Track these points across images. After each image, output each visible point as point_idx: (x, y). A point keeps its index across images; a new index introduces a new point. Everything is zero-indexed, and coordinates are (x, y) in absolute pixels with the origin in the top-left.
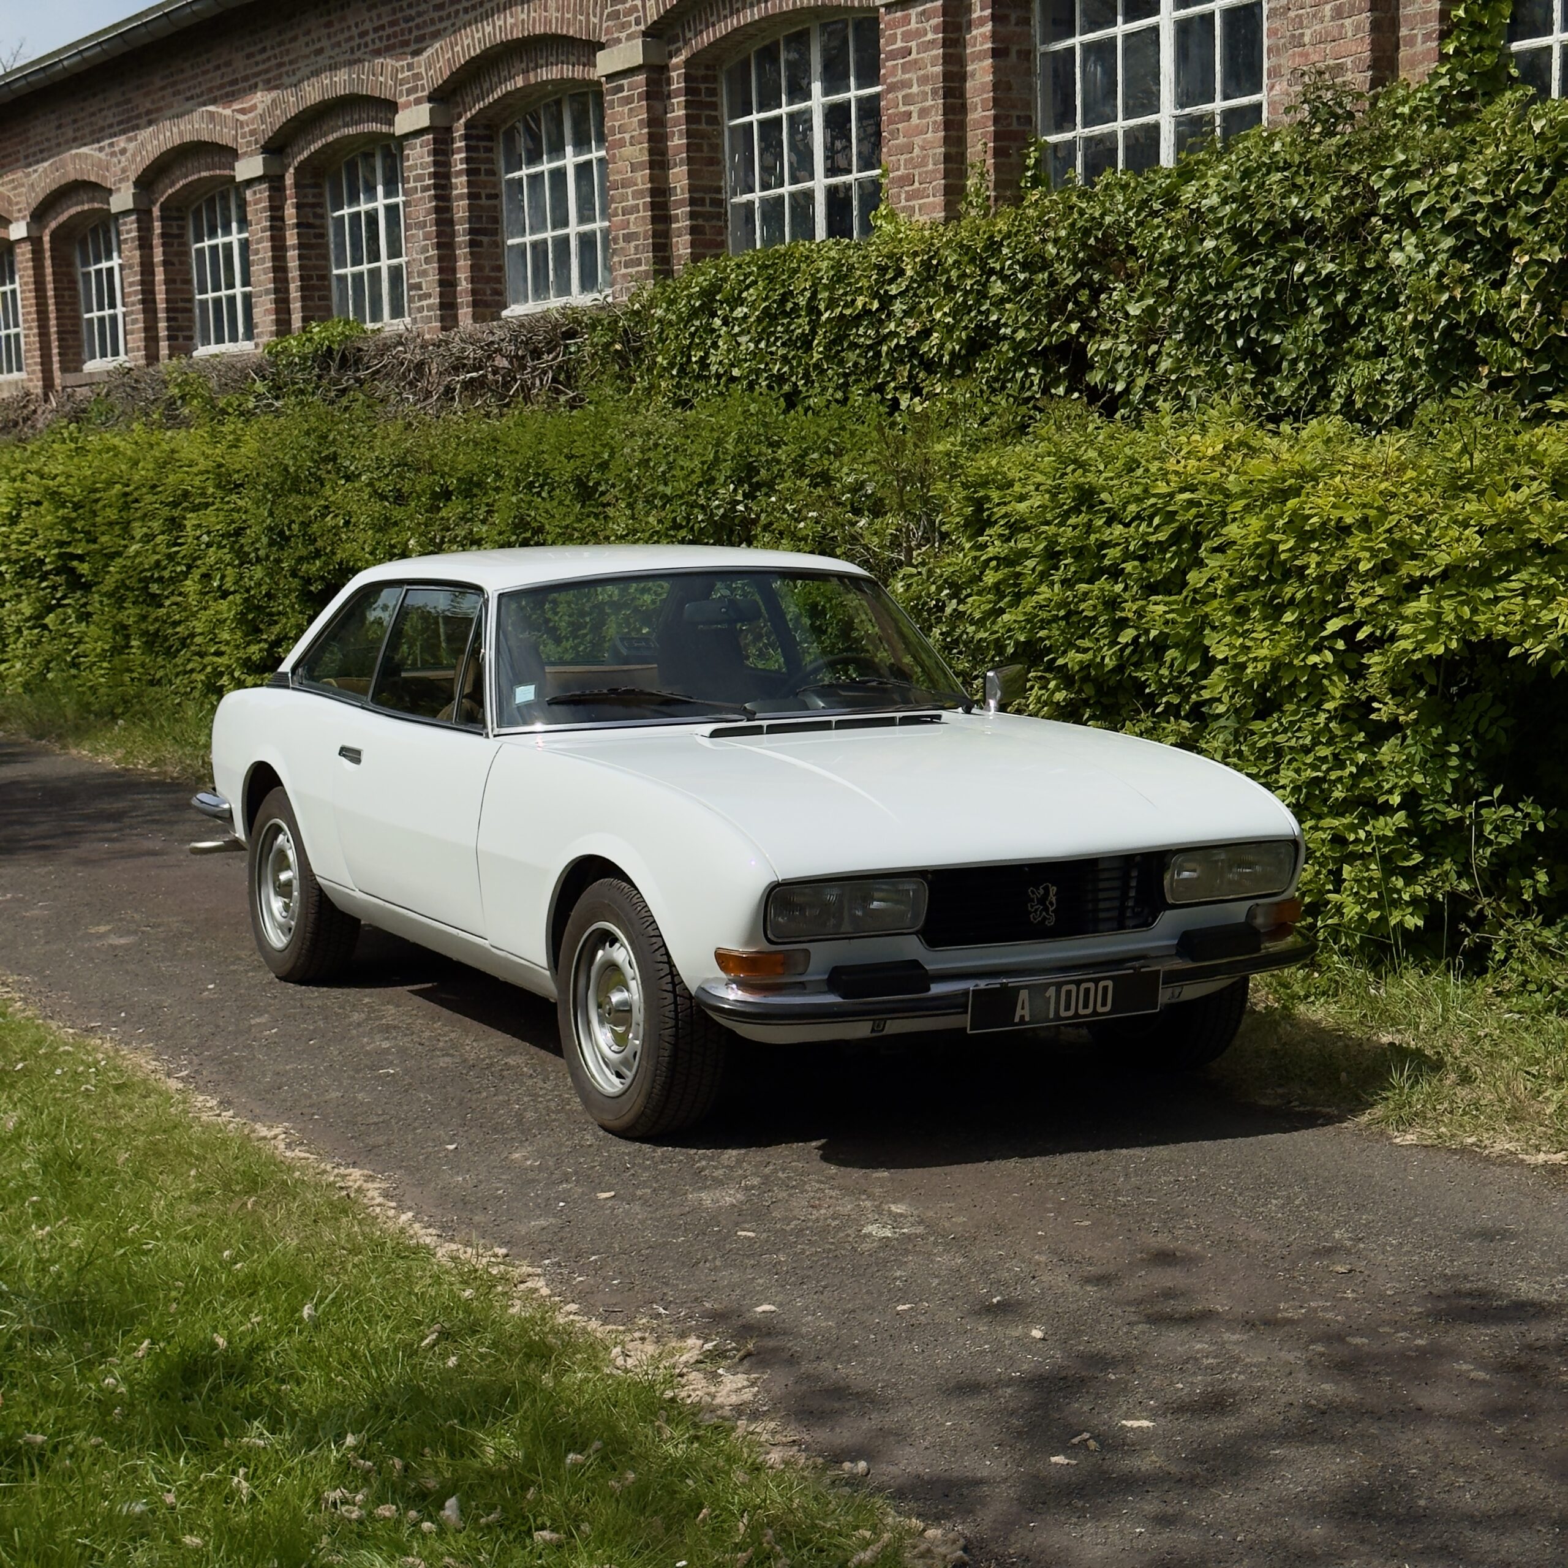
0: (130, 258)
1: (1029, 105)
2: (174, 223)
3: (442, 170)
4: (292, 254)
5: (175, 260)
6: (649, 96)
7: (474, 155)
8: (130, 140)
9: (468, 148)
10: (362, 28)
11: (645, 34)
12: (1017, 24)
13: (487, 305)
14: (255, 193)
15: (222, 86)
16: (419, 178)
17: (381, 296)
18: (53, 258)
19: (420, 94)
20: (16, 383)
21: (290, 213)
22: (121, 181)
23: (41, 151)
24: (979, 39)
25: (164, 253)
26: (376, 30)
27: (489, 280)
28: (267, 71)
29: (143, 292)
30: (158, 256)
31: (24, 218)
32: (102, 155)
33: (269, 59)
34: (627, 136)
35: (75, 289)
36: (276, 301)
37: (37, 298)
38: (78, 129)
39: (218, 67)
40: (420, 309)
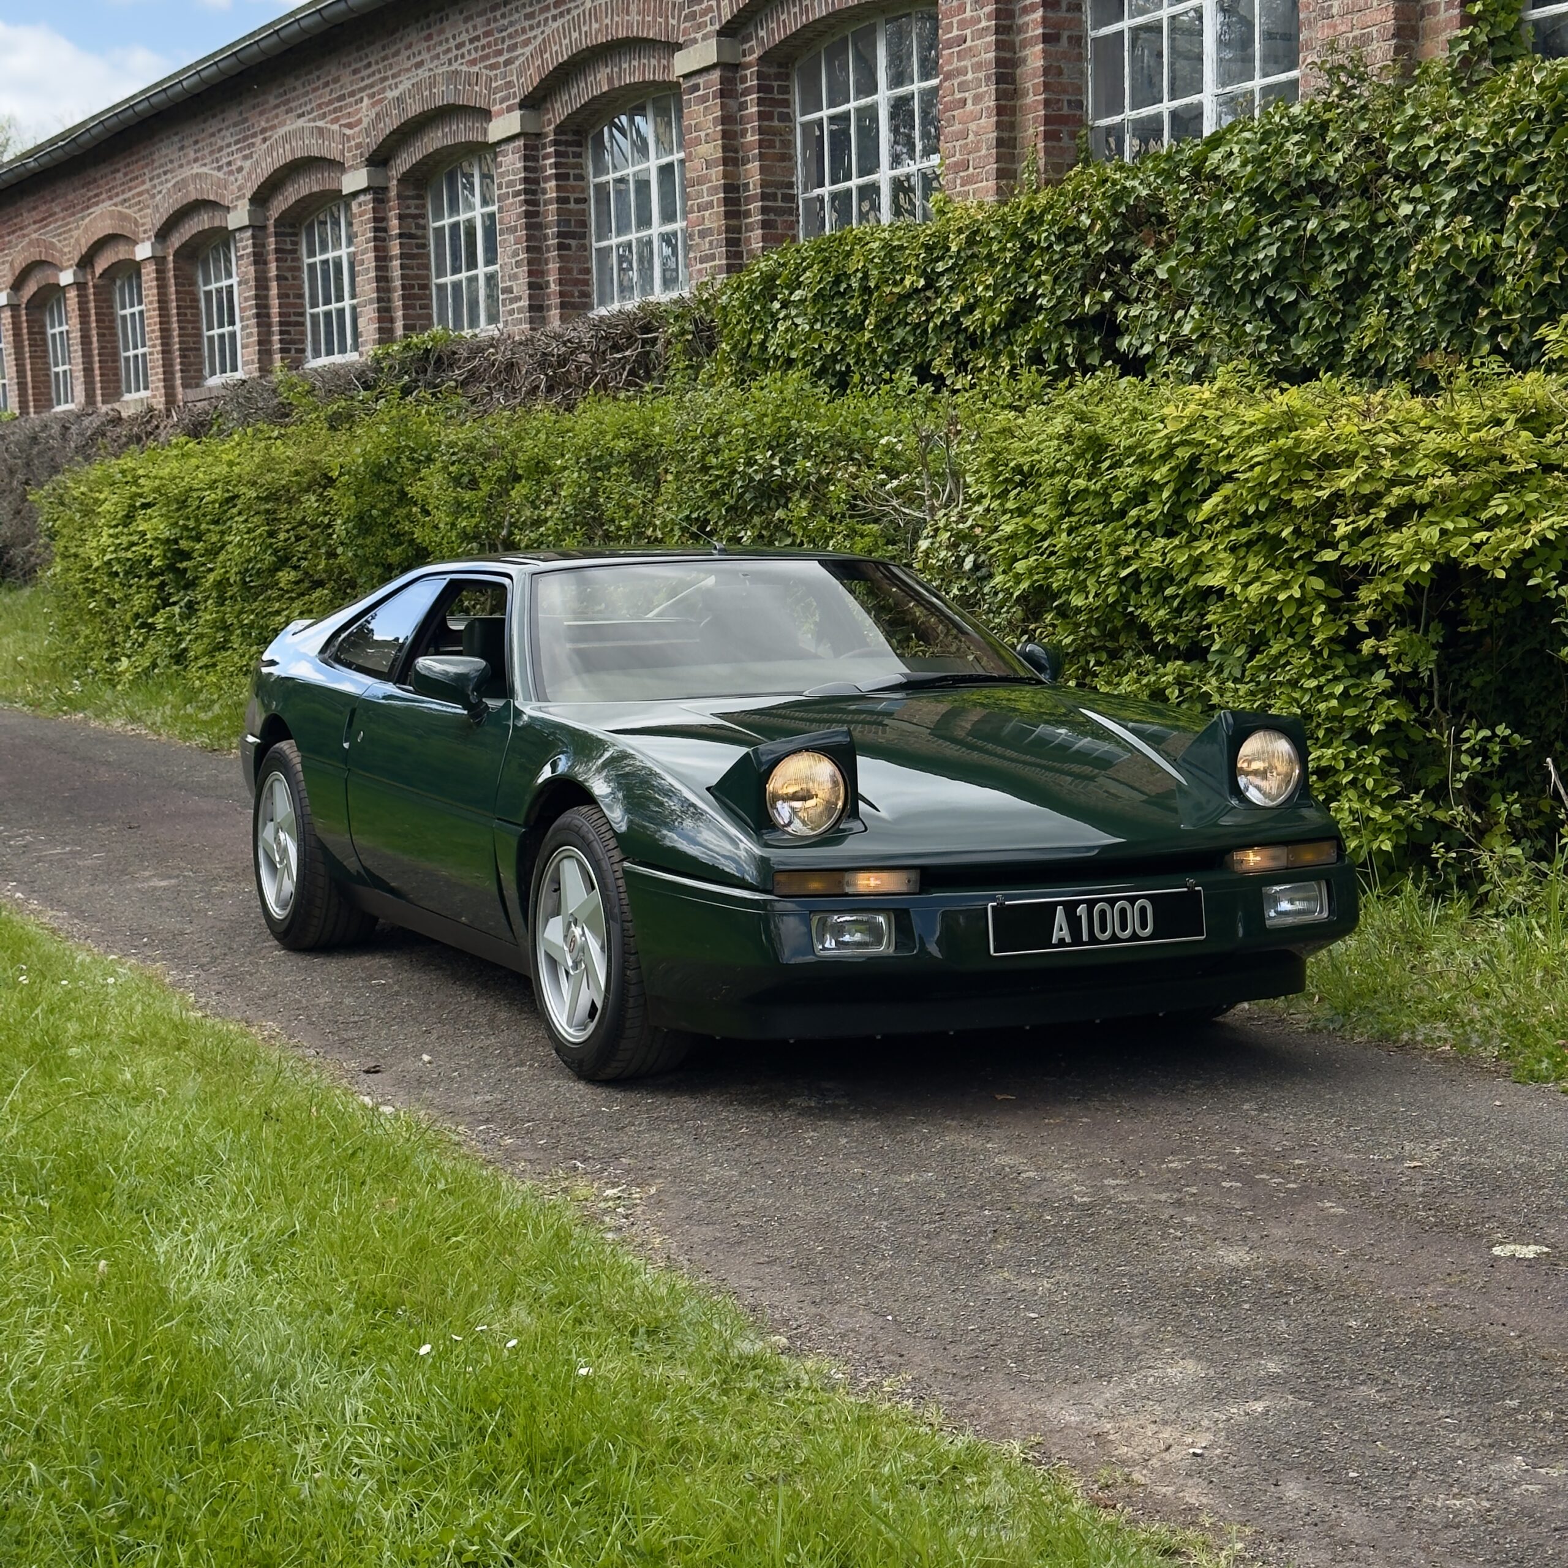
0: (246, 273)
1: (1080, 90)
2: (288, 239)
3: (532, 175)
4: (395, 264)
5: (289, 275)
6: (722, 94)
7: (563, 160)
8: (245, 158)
9: (558, 154)
10: (458, 40)
11: (720, 33)
12: (1068, 10)
13: (574, 306)
14: (360, 205)
15: (331, 102)
16: (510, 184)
17: (477, 302)
18: (176, 277)
19: (511, 102)
20: (142, 400)
21: (394, 222)
22: (238, 198)
23: (165, 173)
24: (1031, 25)
25: (278, 268)
26: (471, 41)
27: (577, 282)
29: (257, 306)
30: (273, 270)
31: (149, 238)
32: (220, 175)
33: (373, 74)
34: (702, 134)
35: (198, 308)
36: (379, 310)
37: (160, 316)
38: (198, 150)
39: (327, 84)
40: (511, 312)
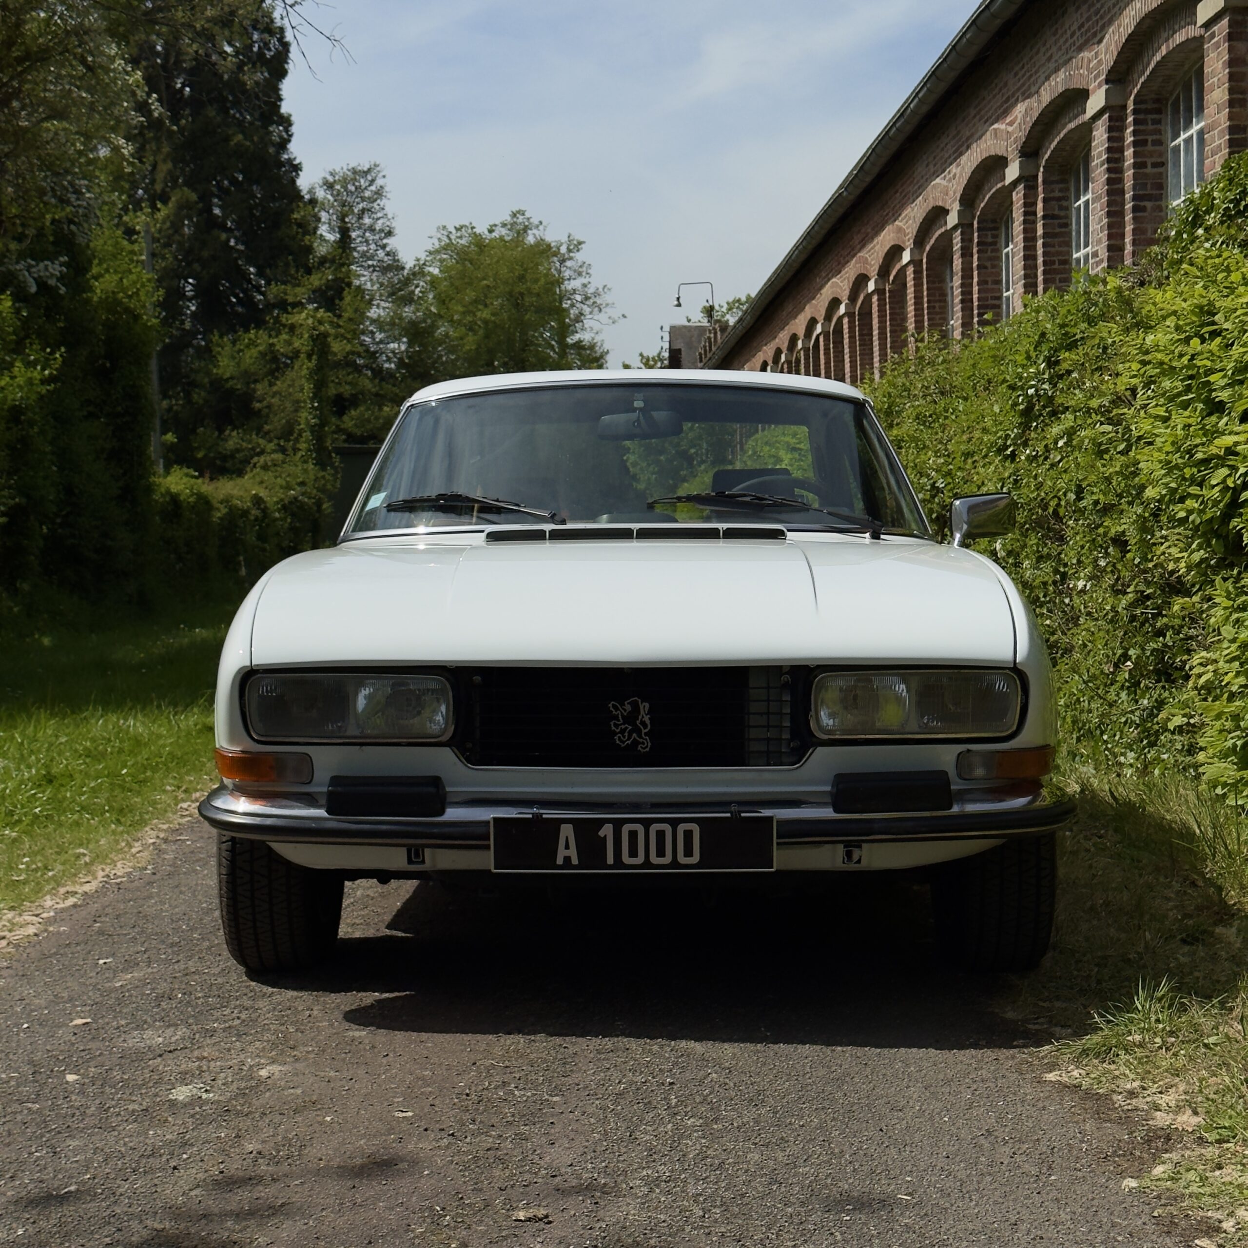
2: (989, 233)
3: (1115, 145)
4: (1040, 242)
5: (988, 264)
6: (1231, 37)
8: (957, 166)
9: (1137, 123)
10: (1072, 30)
14: (1016, 193)
15: (1001, 106)
16: (1099, 156)
18: (928, 276)
19: (1101, 78)
21: (1040, 205)
22: (953, 201)
23: (919, 188)
25: (980, 259)
26: (1079, 28)
28: (1023, 85)
30: (975, 261)
31: (910, 245)
32: (944, 183)
33: (1025, 74)
34: (1216, 79)
35: (945, 301)
39: (1001, 90)
